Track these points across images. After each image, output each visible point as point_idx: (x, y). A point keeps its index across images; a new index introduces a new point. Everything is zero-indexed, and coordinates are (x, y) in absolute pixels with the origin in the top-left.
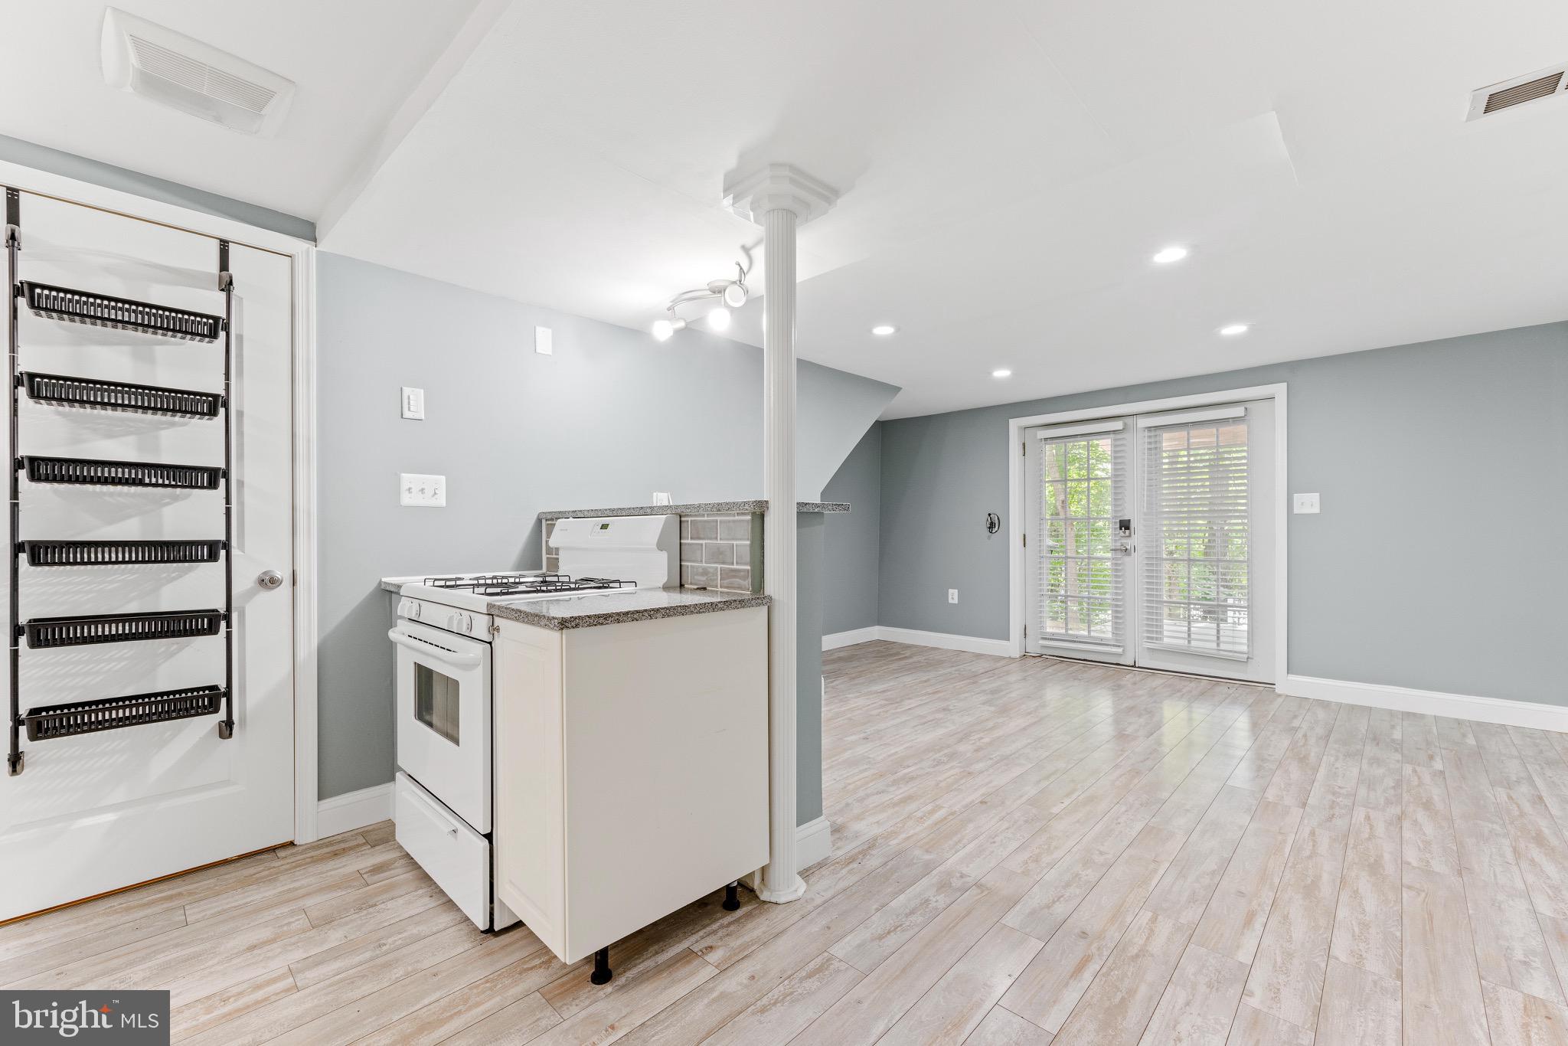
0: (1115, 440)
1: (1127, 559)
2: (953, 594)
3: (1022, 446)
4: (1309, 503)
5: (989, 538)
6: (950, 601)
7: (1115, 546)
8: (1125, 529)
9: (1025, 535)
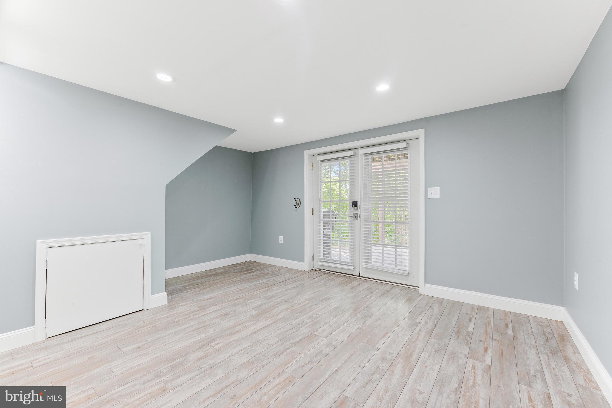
0: (351, 161)
1: (356, 221)
2: (281, 238)
3: (311, 165)
4: (435, 193)
5: (296, 210)
6: (280, 242)
7: (351, 215)
8: (355, 206)
9: (313, 209)
